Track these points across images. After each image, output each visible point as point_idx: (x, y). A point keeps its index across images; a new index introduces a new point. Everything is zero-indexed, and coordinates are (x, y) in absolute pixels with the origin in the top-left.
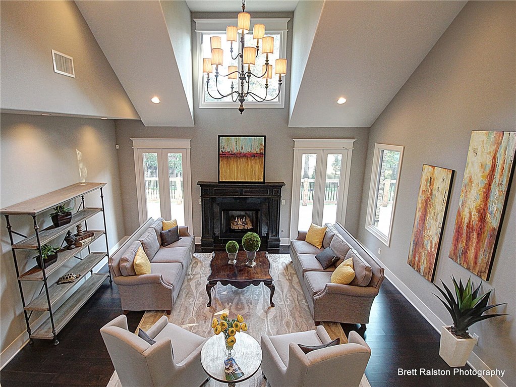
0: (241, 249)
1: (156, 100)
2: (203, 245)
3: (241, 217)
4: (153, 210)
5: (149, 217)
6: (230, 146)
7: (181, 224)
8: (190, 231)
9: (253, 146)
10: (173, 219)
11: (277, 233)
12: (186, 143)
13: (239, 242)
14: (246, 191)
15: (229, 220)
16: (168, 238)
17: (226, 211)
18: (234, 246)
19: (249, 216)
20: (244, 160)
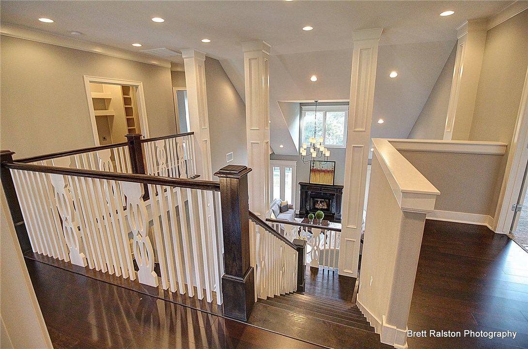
0: (315, 218)
1: (282, 146)
2: (300, 214)
3: (321, 202)
4: (277, 195)
5: (274, 199)
6: (317, 166)
7: (290, 203)
8: (294, 207)
9: (329, 166)
10: (286, 200)
11: (340, 211)
12: (295, 163)
13: (314, 214)
14: (323, 189)
15: (315, 203)
16: (283, 209)
17: (313, 198)
18: (312, 216)
19: (326, 202)
20: (323, 173)
